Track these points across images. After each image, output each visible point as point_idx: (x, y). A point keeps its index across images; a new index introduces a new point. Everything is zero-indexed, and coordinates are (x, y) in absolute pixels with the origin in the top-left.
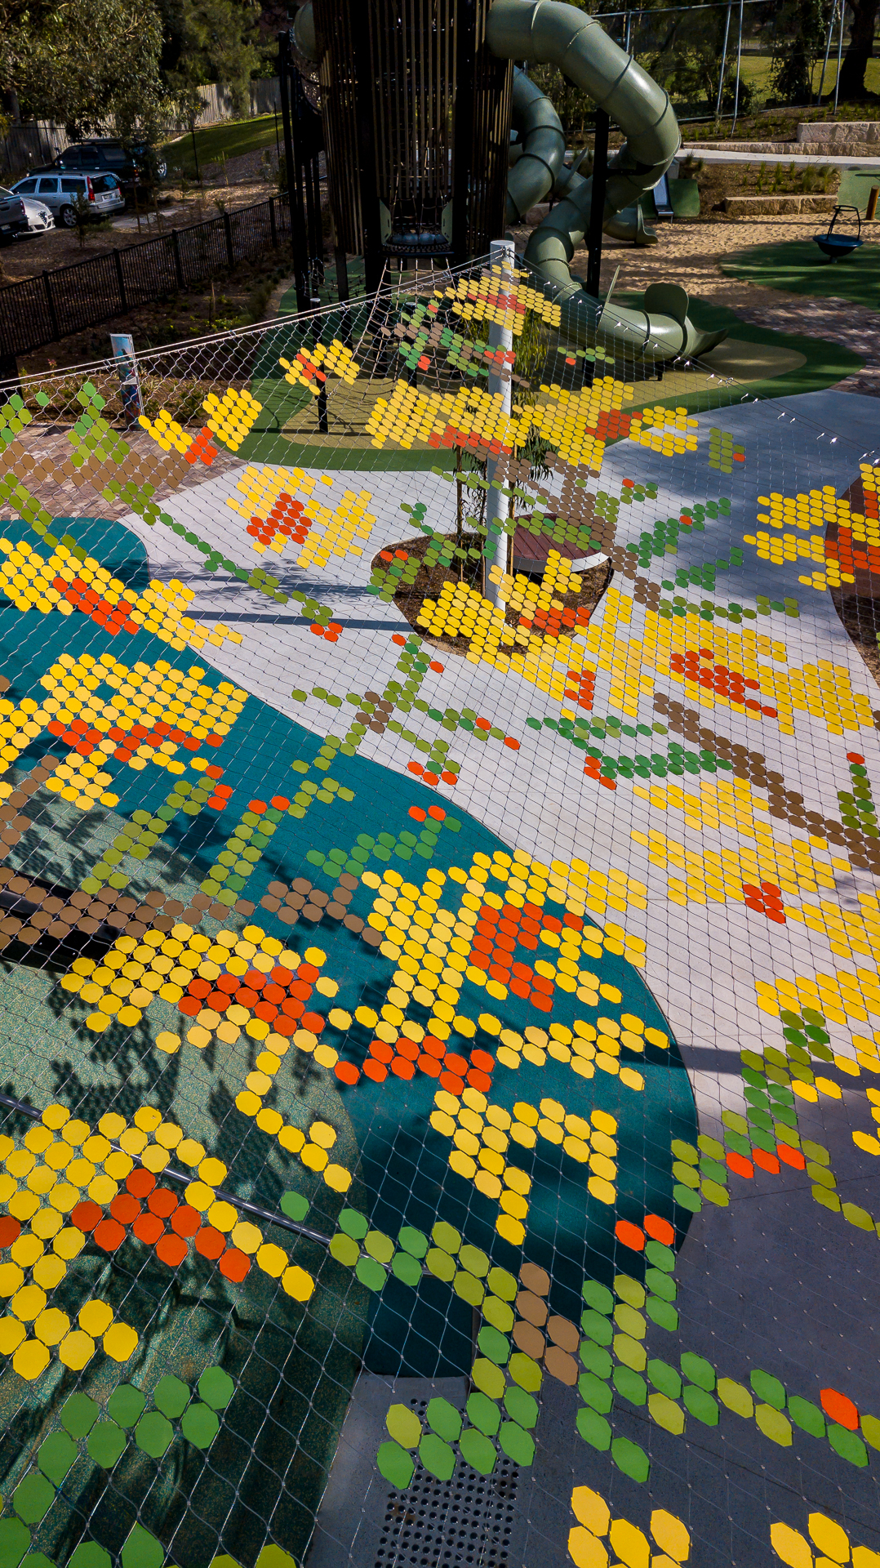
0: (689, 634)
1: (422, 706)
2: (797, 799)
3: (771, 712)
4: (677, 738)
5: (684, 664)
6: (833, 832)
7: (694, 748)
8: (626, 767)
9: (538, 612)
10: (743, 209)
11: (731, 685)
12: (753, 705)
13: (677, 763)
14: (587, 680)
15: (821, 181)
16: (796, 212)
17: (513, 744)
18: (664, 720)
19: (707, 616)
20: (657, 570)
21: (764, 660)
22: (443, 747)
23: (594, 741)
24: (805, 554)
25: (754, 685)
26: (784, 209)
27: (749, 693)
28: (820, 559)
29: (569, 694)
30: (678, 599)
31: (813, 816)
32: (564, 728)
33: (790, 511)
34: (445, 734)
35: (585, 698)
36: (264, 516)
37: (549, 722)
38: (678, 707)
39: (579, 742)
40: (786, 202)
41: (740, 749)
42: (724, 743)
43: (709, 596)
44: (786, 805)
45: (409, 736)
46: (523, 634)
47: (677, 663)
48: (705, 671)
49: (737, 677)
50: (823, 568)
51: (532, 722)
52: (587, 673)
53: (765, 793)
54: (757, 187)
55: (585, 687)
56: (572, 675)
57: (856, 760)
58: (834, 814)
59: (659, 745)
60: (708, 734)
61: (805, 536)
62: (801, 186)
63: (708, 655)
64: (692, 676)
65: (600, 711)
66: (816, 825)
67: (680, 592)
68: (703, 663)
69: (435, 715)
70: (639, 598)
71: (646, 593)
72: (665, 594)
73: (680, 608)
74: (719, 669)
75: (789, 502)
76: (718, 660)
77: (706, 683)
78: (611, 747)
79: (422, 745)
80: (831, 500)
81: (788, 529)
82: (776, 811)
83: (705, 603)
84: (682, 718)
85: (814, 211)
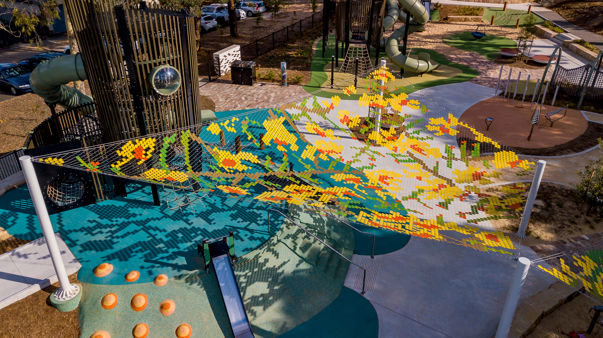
0: (414, 142)
1: (370, 150)
2: (427, 167)
3: (426, 155)
4: (410, 158)
5: (413, 147)
6: (432, 171)
7: (413, 159)
8: (401, 161)
9: (388, 137)
10: (453, 20)
11: (420, 150)
12: (423, 154)
13: (409, 161)
14: (396, 148)
15: (478, 12)
16: (469, 21)
17: (384, 156)
18: (408, 155)
19: (417, 139)
20: (410, 131)
21: (426, 147)
22: (373, 156)
23: (396, 157)
24: (436, 129)
25: (424, 151)
26: (466, 20)
27: (422, 152)
28: (438, 130)
29: (393, 150)
30: (413, 136)
31: (429, 169)
32: (392, 155)
33: (435, 121)
34: (374, 154)
35: (396, 151)
36: (342, 119)
37: (390, 154)
38: (410, 153)
39: (394, 157)
40: (466, 18)
41: (419, 160)
42: (417, 159)
43: (418, 136)
44: (425, 167)
45: (368, 154)
46: (386, 140)
47: (411, 146)
48: (416, 148)
49: (421, 149)
50: (438, 132)
51: (387, 154)
52: (397, 147)
53: (422, 166)
54: (457, 13)
55: (396, 149)
56: (394, 147)
57: (437, 162)
58: (432, 169)
59: (407, 158)
60: (415, 157)
61: (436, 126)
62: (471, 13)
63: (417, 145)
64: (413, 149)
65: (398, 153)
66: (429, 170)
67: (413, 135)
68: (416, 147)
69: (372, 151)
70: (406, 135)
71: (407, 135)
72: (410, 135)
73: (413, 138)
74: (418, 148)
75: (435, 120)
76: (418, 146)
77: (416, 150)
78: (399, 158)
79: (370, 156)
80: (442, 120)
81: (434, 125)
82: (423, 168)
83: (417, 137)
84: (411, 155)
85: (475, 21)
